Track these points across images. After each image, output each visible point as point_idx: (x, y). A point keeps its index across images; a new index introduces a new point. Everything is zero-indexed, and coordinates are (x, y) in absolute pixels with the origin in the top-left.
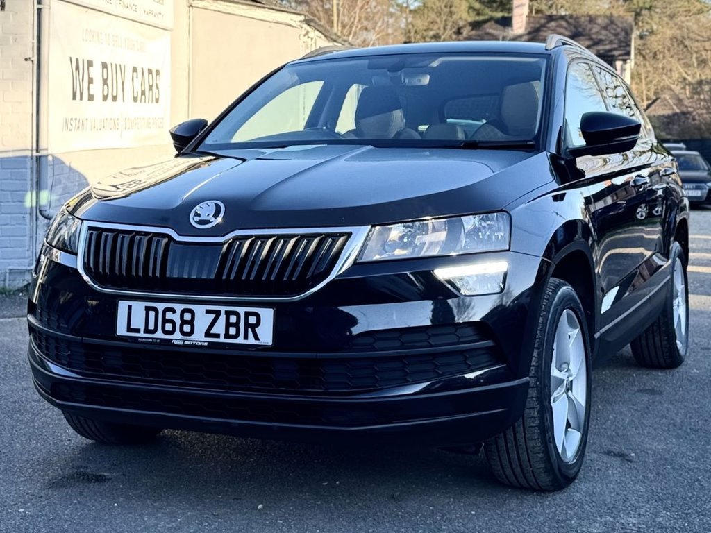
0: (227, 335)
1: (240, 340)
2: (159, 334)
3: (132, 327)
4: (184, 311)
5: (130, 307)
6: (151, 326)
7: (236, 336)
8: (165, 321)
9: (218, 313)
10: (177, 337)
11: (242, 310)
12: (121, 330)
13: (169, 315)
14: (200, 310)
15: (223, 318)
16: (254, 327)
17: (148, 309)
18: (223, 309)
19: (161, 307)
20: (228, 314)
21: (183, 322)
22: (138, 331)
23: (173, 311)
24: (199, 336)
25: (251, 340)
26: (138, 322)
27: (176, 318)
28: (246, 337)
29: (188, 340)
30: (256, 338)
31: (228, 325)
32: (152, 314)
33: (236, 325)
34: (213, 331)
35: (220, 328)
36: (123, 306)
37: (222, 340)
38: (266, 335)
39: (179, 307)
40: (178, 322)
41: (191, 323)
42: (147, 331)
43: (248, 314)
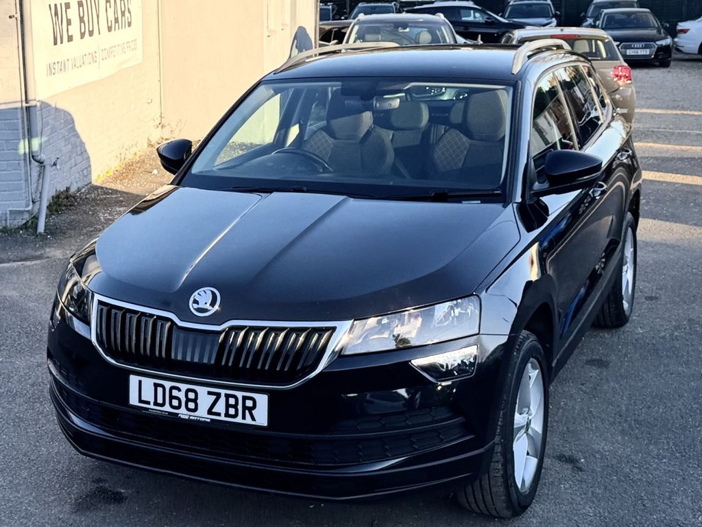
0: (227, 415)
1: (239, 420)
2: (167, 408)
3: (143, 399)
4: (188, 391)
5: (140, 382)
6: (160, 400)
7: (235, 416)
8: (172, 397)
9: (218, 395)
10: (183, 413)
11: (240, 394)
12: (134, 400)
13: (175, 393)
14: (202, 391)
15: (222, 400)
16: (251, 409)
17: (156, 385)
18: (223, 392)
19: (168, 384)
20: (227, 396)
21: (188, 400)
22: (148, 403)
23: (179, 390)
24: (202, 414)
25: (248, 421)
26: (148, 395)
27: (182, 395)
28: (244, 417)
29: (194, 416)
30: (253, 419)
31: (228, 406)
32: (160, 390)
33: (235, 406)
34: (214, 410)
35: (220, 407)
36: (134, 380)
37: (222, 418)
38: (261, 417)
39: (184, 387)
40: (183, 400)
41: (195, 401)
42: (156, 403)
43: (245, 398)
